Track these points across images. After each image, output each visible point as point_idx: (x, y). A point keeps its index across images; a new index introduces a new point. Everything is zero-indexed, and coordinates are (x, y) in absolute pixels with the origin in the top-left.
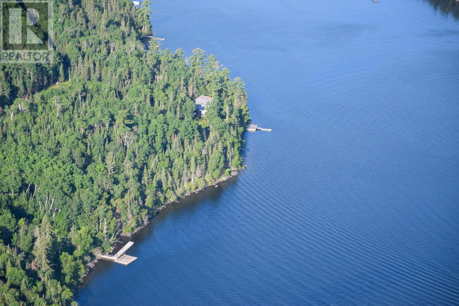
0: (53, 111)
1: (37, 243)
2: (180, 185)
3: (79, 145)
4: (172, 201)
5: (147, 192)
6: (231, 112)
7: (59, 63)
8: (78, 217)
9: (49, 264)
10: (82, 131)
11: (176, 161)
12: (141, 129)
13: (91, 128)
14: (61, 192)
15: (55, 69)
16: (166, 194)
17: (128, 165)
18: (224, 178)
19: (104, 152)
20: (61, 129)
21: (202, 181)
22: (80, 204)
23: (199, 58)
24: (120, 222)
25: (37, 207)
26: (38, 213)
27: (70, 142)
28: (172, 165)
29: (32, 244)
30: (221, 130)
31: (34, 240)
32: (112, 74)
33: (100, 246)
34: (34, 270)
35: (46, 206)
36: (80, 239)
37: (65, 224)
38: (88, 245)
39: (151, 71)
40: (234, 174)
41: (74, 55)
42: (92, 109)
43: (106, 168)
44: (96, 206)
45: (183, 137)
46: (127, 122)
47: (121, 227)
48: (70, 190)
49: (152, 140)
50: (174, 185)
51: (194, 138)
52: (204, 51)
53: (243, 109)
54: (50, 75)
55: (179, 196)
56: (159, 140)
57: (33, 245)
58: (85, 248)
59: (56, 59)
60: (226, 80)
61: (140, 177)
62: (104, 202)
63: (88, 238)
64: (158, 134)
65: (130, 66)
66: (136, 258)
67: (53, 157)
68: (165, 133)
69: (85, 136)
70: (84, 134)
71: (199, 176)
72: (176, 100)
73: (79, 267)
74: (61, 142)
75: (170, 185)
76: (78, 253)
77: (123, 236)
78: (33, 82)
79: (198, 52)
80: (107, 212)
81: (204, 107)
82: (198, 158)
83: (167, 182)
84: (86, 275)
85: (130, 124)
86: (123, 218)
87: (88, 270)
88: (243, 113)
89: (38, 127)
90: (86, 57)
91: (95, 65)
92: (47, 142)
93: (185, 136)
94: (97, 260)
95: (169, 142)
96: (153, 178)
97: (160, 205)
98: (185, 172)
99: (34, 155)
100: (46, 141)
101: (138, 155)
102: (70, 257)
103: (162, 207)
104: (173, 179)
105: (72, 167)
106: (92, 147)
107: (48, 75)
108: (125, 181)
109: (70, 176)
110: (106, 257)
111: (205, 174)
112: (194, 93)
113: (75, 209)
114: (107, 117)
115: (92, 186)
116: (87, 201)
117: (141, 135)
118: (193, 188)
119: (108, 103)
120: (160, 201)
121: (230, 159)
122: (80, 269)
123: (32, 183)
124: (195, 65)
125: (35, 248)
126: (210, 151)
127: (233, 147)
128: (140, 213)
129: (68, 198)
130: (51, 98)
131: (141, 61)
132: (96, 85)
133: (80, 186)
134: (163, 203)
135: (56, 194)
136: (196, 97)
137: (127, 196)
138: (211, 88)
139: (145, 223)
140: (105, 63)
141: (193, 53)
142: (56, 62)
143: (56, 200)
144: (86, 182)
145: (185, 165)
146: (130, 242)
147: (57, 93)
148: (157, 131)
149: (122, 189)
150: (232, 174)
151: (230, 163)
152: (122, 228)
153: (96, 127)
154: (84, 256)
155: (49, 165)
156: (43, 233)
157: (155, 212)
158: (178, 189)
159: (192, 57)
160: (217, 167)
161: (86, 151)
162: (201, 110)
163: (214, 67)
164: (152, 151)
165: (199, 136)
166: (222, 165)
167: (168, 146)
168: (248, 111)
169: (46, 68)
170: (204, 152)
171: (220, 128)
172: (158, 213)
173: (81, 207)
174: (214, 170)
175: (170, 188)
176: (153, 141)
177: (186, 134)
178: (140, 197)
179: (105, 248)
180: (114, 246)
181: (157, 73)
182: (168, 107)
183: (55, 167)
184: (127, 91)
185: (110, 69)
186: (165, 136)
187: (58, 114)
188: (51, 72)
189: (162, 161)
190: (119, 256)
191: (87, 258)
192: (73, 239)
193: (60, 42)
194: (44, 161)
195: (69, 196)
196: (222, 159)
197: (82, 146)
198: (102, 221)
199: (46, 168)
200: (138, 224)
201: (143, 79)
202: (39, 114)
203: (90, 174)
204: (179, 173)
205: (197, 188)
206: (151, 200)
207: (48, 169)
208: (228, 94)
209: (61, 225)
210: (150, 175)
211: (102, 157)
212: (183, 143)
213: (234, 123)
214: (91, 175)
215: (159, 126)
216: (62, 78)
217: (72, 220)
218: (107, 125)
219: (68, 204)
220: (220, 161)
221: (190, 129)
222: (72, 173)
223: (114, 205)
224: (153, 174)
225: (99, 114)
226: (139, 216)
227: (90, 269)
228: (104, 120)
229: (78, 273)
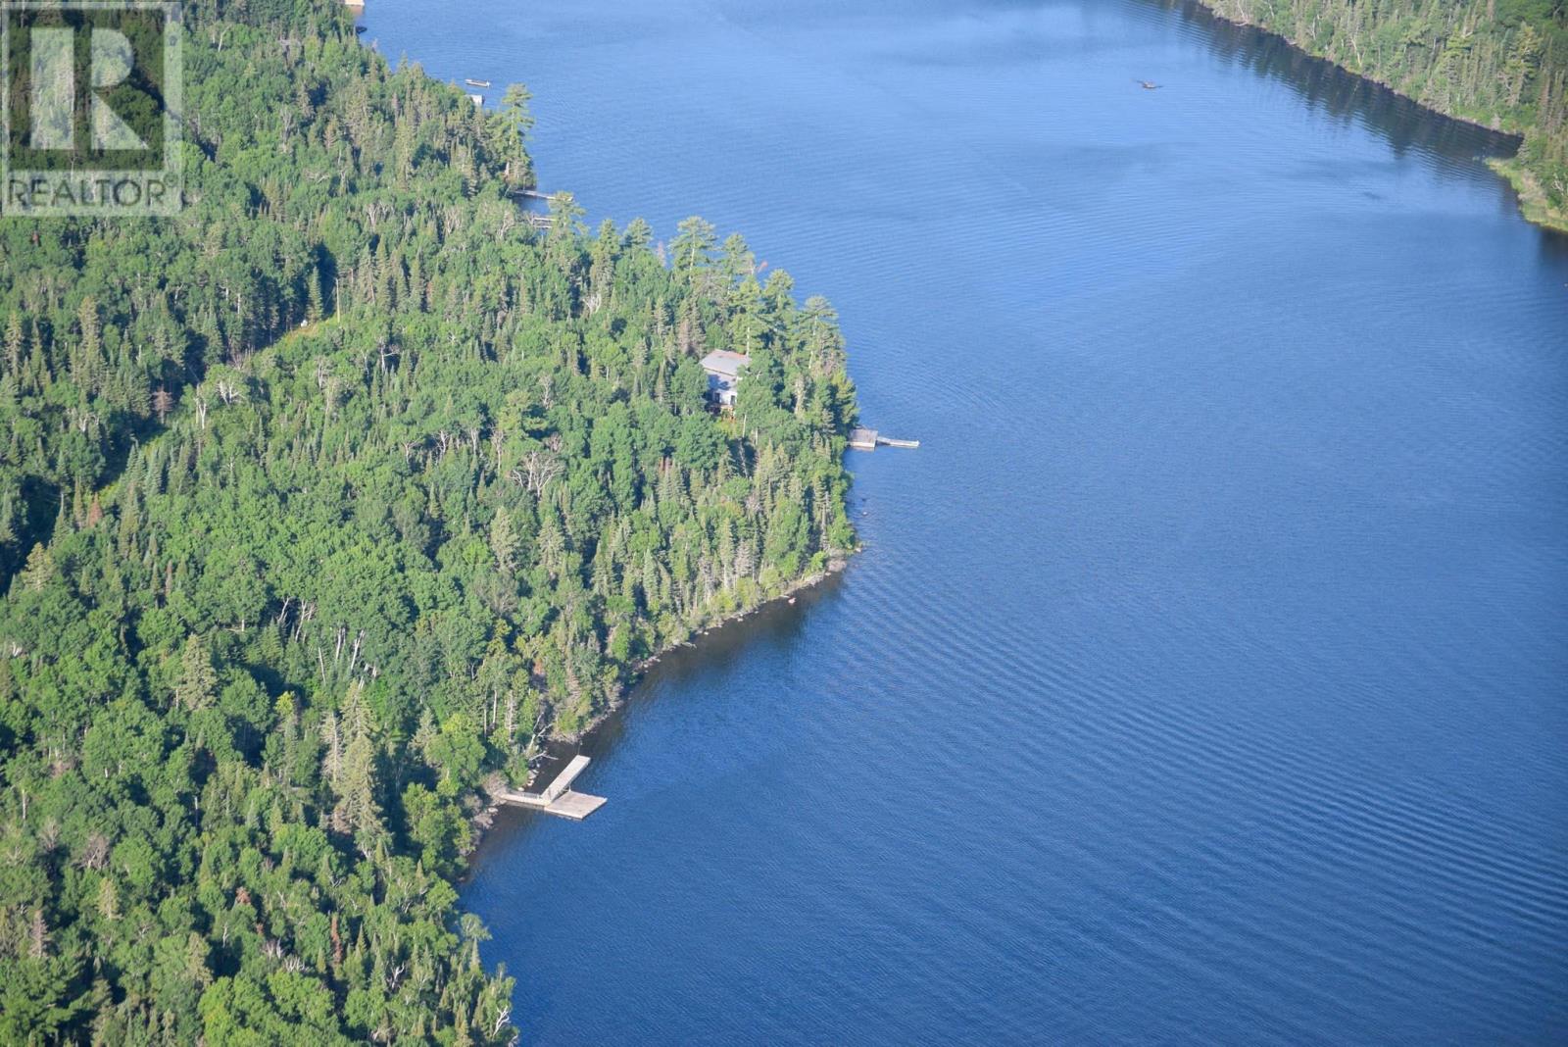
0: (316, 399)
1: (333, 763)
2: (691, 598)
3: (407, 491)
4: (676, 642)
5: (610, 618)
6: (810, 393)
7: (309, 266)
8: (432, 690)
9: (379, 816)
10: (407, 451)
11: (679, 530)
12: (568, 442)
13: (431, 443)
14: (383, 621)
15: (299, 283)
16: (659, 624)
17: (550, 544)
18: (810, 578)
19: (476, 509)
20: (348, 450)
21: (753, 587)
22: (436, 652)
23: (700, 245)
24: (546, 701)
25: (313, 664)
26: (314, 680)
27: (382, 480)
28: (667, 540)
29: (316, 764)
30: (788, 443)
31: (323, 752)
32: (460, 293)
33: (501, 768)
34: (340, 833)
35: (336, 660)
36: (450, 749)
37: (395, 709)
38: (473, 766)
39: (568, 285)
40: (836, 566)
41: (346, 244)
42: (425, 391)
43: (492, 553)
44: (480, 656)
45: (688, 466)
46: (532, 423)
47: (548, 716)
48: (405, 615)
49: (605, 473)
50: (676, 599)
51: (716, 466)
52: (712, 226)
53: (840, 387)
54: (286, 302)
55: (695, 628)
56: (622, 472)
57: (319, 768)
58: (464, 772)
59: (301, 254)
60: (780, 305)
61: (585, 576)
62: (502, 646)
63: (471, 744)
64: (618, 456)
65: (510, 269)
66: (604, 800)
67: (340, 526)
68: (635, 452)
69: (416, 467)
70: (412, 460)
71: (743, 573)
72: (652, 362)
73: (455, 825)
74: (354, 484)
75: (666, 600)
76: (447, 784)
77: (556, 741)
78: (244, 320)
79: (694, 229)
80: (511, 672)
81: (726, 383)
82: (738, 522)
83: (658, 590)
84: (474, 848)
85: (539, 431)
86: (554, 690)
87: (478, 833)
88: (840, 396)
89: (283, 446)
90: (381, 248)
91: (406, 269)
92: (316, 484)
93: (693, 461)
94: (496, 807)
95: (650, 479)
96: (620, 579)
97: (646, 655)
98: (703, 561)
99: (287, 521)
100: (313, 481)
101: (569, 517)
102: (430, 798)
103: (650, 659)
104: (674, 582)
105: (399, 550)
106: (441, 496)
107: (281, 301)
108: (549, 587)
109: (399, 575)
110: (521, 798)
111: (757, 567)
112: (694, 345)
113: (423, 666)
114: (471, 413)
115: (462, 603)
116: (455, 644)
117: (572, 461)
118: (731, 605)
119: (467, 374)
120: (645, 644)
121: (823, 523)
122: (458, 830)
123: (293, 597)
124: (685, 266)
125: (325, 772)
126: (768, 503)
127: (829, 489)
128: (599, 677)
129: (402, 637)
130: (304, 364)
131: (537, 255)
132: (424, 326)
133: (430, 603)
134: (651, 648)
135: (369, 625)
136: (701, 355)
137: (558, 629)
138: (742, 328)
139: (612, 705)
140: (436, 262)
141: (680, 230)
142: (301, 265)
143: (367, 641)
144: (446, 592)
145: (705, 542)
146: (578, 757)
147: (320, 348)
148: (614, 447)
149: (543, 610)
150: (831, 568)
151: (823, 537)
152: (553, 717)
153: (443, 440)
154: (464, 795)
155: (336, 547)
156: (348, 733)
157: (635, 674)
158: (687, 609)
159: (676, 243)
160: (792, 547)
161: (427, 508)
162: (719, 391)
163: (739, 270)
164: (609, 503)
165: (731, 463)
166: (803, 541)
167: (647, 490)
168: (852, 390)
169: (276, 279)
170: (753, 506)
171: (788, 439)
172: (641, 677)
173: (438, 662)
174: (783, 555)
175: (666, 607)
176: (609, 476)
177: (696, 454)
178: (593, 633)
179: (513, 775)
180: (535, 767)
181: (584, 288)
182: (632, 381)
183: (355, 550)
184: (509, 341)
185: (454, 281)
186: (636, 462)
187: (329, 407)
188: (289, 292)
189: (641, 532)
190: (554, 794)
191: (472, 801)
192: (426, 750)
193: (297, 209)
194: (320, 535)
195: (404, 631)
196: (805, 524)
197: (413, 493)
198: (498, 700)
199: (330, 554)
200: (597, 707)
201: (550, 307)
202: (276, 410)
203: (452, 569)
204: (689, 563)
205: (739, 606)
206: (625, 639)
207: (335, 557)
208: (789, 344)
209: (382, 713)
210: (611, 572)
211: (471, 522)
212: (687, 483)
213: (820, 425)
214: (453, 574)
215: (621, 434)
216: (316, 309)
217: (416, 696)
218: (474, 434)
219: (403, 653)
220: (797, 530)
221: (705, 442)
222: (402, 569)
223: (528, 655)
224: (618, 569)
225: (447, 405)
226: (597, 685)
227: (482, 829)
228: (463, 420)
229: (453, 843)
